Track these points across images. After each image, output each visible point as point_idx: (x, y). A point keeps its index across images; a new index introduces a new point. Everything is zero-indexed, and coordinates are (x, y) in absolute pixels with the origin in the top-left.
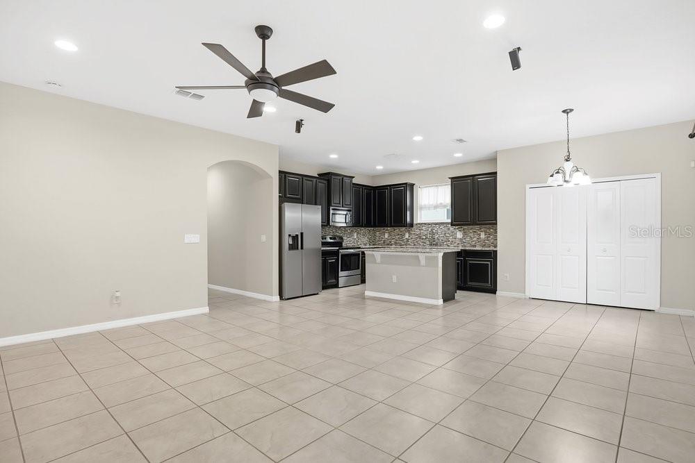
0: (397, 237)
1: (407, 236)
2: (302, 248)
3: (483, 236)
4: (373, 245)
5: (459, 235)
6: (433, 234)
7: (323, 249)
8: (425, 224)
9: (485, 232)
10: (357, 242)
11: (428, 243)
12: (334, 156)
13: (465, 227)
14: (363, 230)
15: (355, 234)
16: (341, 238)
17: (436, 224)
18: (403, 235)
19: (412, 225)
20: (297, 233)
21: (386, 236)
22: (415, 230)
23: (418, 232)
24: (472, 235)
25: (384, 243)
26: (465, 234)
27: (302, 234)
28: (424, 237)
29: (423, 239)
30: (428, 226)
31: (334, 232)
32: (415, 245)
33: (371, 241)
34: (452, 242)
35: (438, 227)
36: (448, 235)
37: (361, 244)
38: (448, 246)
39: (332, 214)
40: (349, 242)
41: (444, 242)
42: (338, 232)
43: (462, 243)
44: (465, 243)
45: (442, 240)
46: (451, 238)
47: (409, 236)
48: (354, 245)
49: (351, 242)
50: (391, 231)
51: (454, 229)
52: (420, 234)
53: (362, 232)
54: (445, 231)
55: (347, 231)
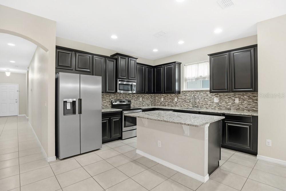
0: (170, 100)
1: (176, 100)
2: (80, 112)
3: (237, 101)
4: (154, 105)
5: (216, 100)
6: (195, 98)
7: (103, 111)
8: (189, 91)
9: (240, 98)
10: (142, 103)
11: (191, 105)
12: (114, 37)
13: (221, 94)
15: (141, 98)
16: (130, 101)
17: (197, 91)
18: (173, 99)
19: (179, 92)
20: (75, 100)
21: (162, 99)
23: (183, 97)
24: (227, 100)
25: (161, 104)
26: (220, 99)
27: (80, 100)
28: (188, 101)
29: (187, 102)
30: (191, 93)
31: (124, 97)
32: (181, 106)
33: (153, 103)
34: (210, 105)
35: (199, 94)
36: (207, 100)
37: (145, 105)
38: (207, 108)
39: (119, 84)
40: (136, 104)
41: (203, 105)
42: (127, 97)
43: (218, 107)
44: (221, 106)
45: (202, 104)
46: (209, 102)
47: (178, 100)
48: (140, 106)
49: (138, 104)
50: (165, 97)
51: (212, 95)
52: (185, 99)
53: (146, 97)
54: (204, 97)
55: (135, 96)
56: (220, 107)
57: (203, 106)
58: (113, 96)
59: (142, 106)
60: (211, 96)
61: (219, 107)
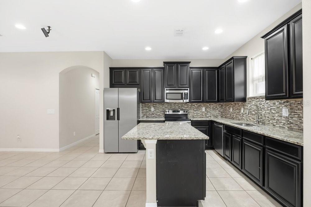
0: (237, 111)
2: (118, 119)
5: (285, 112)
8: (254, 98)
10: (206, 114)
12: (148, 49)
14: (213, 105)
15: (204, 108)
18: (240, 110)
19: (244, 100)
20: (114, 109)
22: (249, 105)
26: (291, 111)
27: (118, 109)
30: (256, 100)
31: (179, 107)
32: (247, 121)
33: (223, 114)
34: (277, 121)
35: (264, 102)
36: (273, 112)
37: (211, 116)
38: (274, 125)
39: (167, 93)
40: (195, 114)
41: (269, 119)
42: (184, 107)
43: (288, 124)
44: (292, 123)
45: (268, 117)
46: (277, 115)
47: (244, 111)
48: (203, 117)
49: (199, 114)
50: (234, 106)
51: (280, 103)
52: (251, 109)
53: (212, 106)
54: (271, 106)
55: (194, 106)
56: (291, 125)
57: (269, 121)
58: (167, 106)
59: (205, 117)
60: (279, 106)
61: (289, 126)
